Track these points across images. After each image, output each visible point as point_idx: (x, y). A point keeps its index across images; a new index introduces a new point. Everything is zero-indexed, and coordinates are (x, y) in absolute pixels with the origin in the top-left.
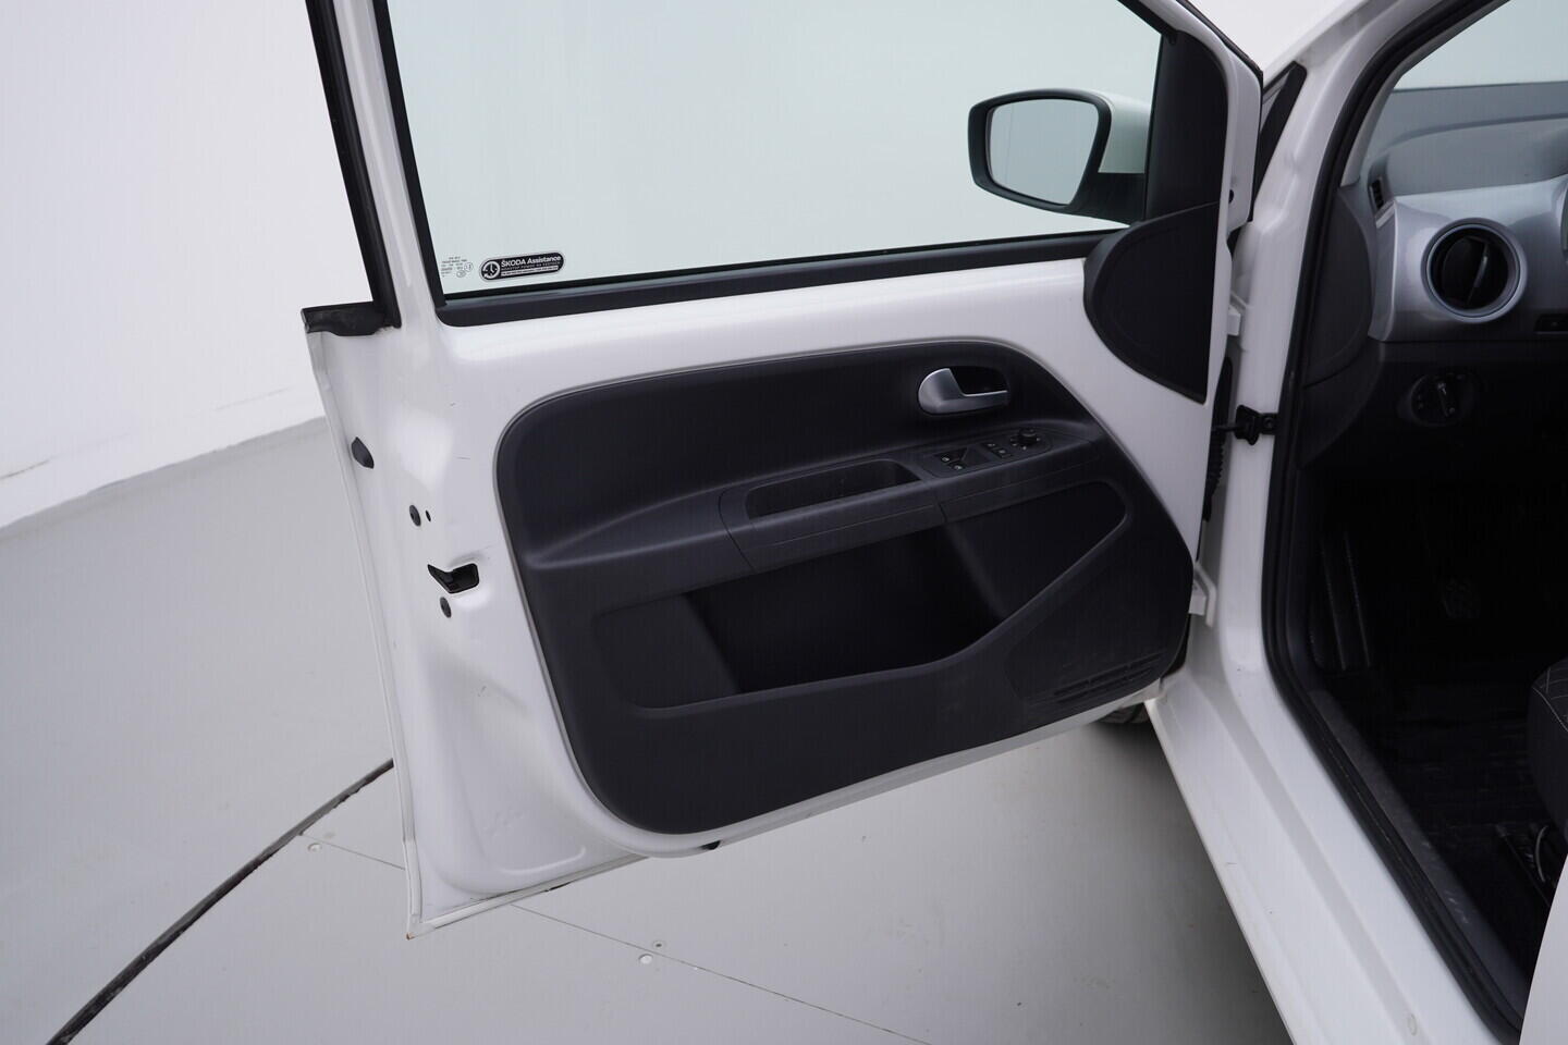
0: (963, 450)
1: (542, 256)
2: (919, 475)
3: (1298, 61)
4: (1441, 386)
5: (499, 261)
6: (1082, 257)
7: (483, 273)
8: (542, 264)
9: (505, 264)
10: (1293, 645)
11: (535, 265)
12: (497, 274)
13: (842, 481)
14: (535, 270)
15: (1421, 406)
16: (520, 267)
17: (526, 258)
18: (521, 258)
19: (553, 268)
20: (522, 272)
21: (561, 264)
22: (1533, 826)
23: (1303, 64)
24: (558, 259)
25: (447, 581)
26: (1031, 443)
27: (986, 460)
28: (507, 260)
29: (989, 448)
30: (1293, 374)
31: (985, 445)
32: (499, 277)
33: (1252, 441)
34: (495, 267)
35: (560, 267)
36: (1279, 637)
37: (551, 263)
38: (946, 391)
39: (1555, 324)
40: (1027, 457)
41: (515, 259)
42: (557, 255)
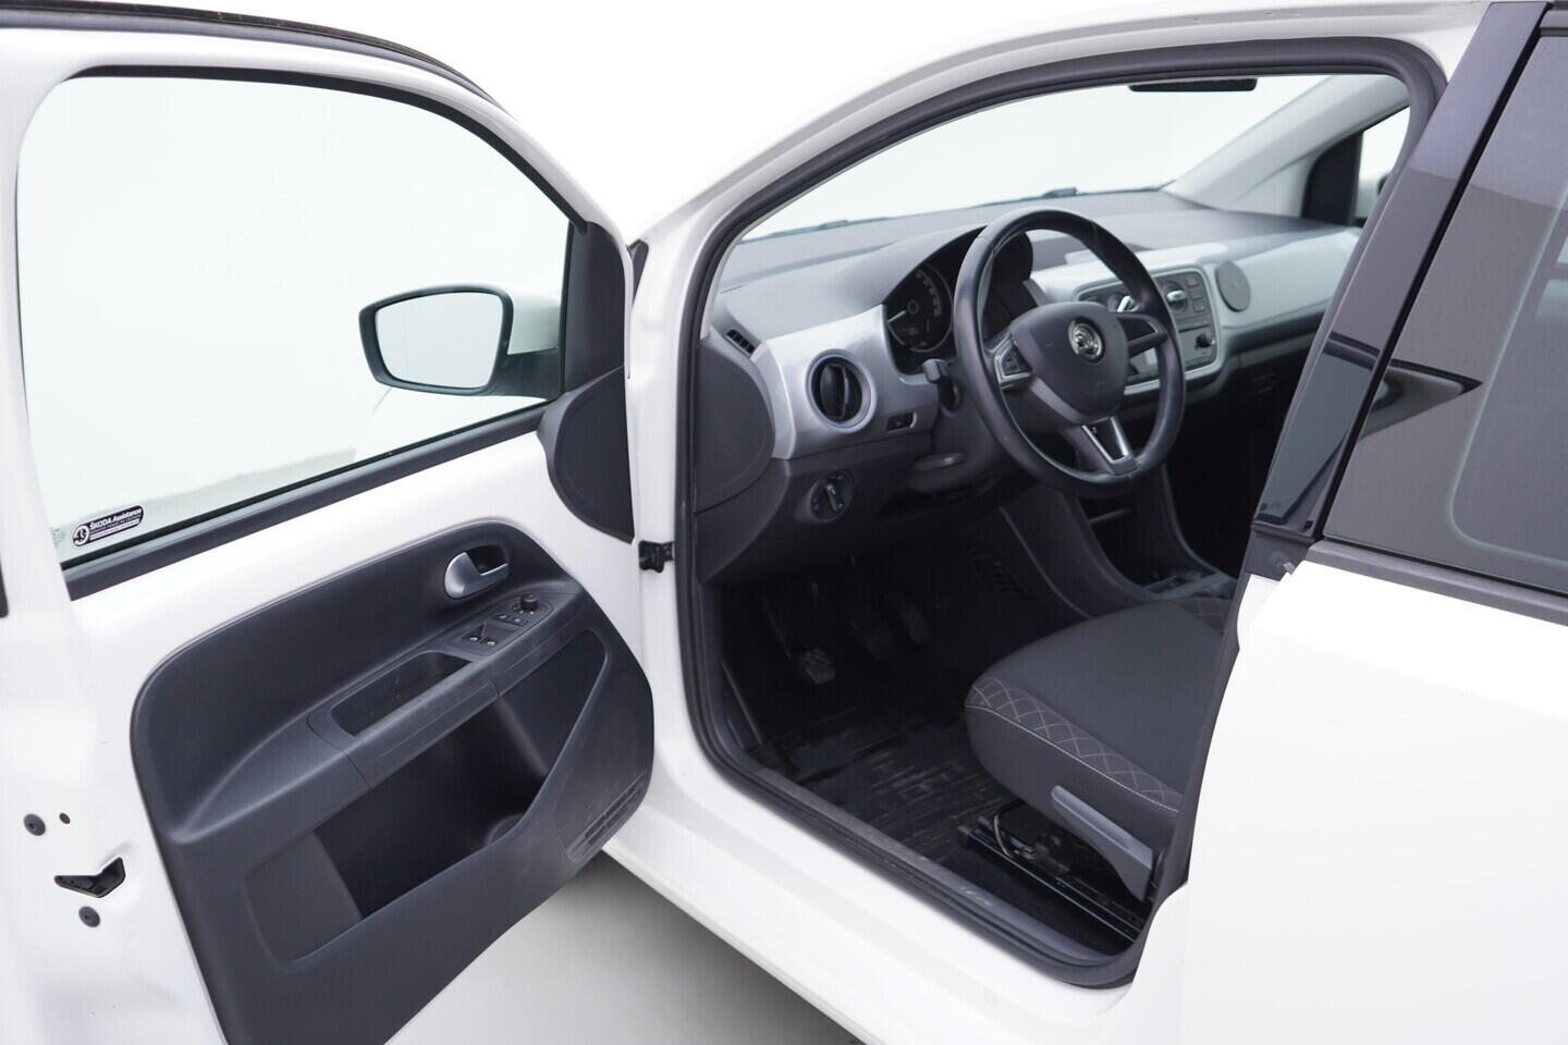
0: (481, 627)
1: (125, 512)
2: (469, 659)
3: (643, 240)
4: (829, 487)
5: (88, 525)
6: (532, 430)
7: (75, 540)
8: (126, 520)
9: (93, 526)
10: (723, 740)
11: (120, 523)
12: (86, 540)
13: (397, 682)
14: (120, 527)
15: (816, 507)
16: (107, 527)
17: (112, 517)
18: (107, 518)
19: (135, 522)
20: (109, 531)
21: (141, 516)
22: (983, 820)
23: (646, 241)
24: (139, 511)
25: (88, 886)
26: (534, 607)
27: (510, 632)
28: (96, 522)
29: (504, 621)
30: (684, 504)
31: (497, 618)
32: (89, 541)
33: (659, 569)
34: (84, 531)
35: (141, 518)
36: (711, 736)
37: (133, 518)
38: (464, 575)
39: (898, 424)
40: (537, 621)
41: (102, 519)
42: (138, 507)
